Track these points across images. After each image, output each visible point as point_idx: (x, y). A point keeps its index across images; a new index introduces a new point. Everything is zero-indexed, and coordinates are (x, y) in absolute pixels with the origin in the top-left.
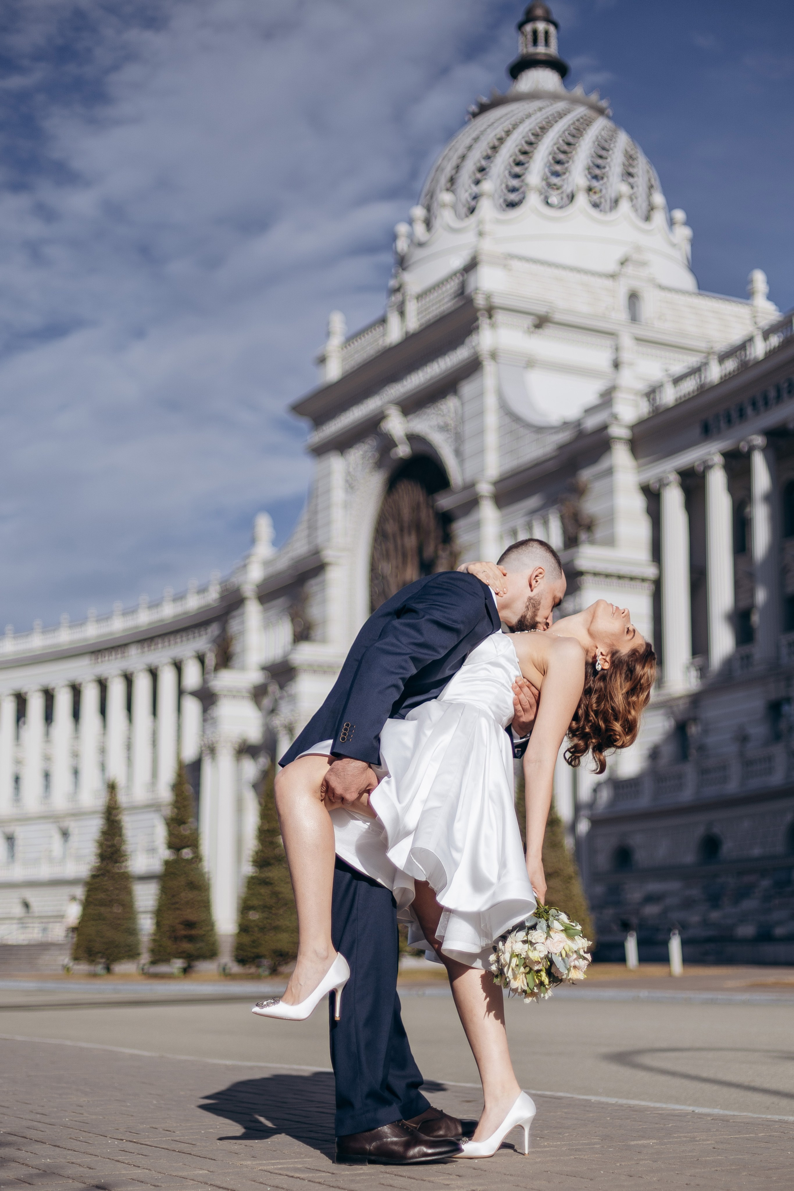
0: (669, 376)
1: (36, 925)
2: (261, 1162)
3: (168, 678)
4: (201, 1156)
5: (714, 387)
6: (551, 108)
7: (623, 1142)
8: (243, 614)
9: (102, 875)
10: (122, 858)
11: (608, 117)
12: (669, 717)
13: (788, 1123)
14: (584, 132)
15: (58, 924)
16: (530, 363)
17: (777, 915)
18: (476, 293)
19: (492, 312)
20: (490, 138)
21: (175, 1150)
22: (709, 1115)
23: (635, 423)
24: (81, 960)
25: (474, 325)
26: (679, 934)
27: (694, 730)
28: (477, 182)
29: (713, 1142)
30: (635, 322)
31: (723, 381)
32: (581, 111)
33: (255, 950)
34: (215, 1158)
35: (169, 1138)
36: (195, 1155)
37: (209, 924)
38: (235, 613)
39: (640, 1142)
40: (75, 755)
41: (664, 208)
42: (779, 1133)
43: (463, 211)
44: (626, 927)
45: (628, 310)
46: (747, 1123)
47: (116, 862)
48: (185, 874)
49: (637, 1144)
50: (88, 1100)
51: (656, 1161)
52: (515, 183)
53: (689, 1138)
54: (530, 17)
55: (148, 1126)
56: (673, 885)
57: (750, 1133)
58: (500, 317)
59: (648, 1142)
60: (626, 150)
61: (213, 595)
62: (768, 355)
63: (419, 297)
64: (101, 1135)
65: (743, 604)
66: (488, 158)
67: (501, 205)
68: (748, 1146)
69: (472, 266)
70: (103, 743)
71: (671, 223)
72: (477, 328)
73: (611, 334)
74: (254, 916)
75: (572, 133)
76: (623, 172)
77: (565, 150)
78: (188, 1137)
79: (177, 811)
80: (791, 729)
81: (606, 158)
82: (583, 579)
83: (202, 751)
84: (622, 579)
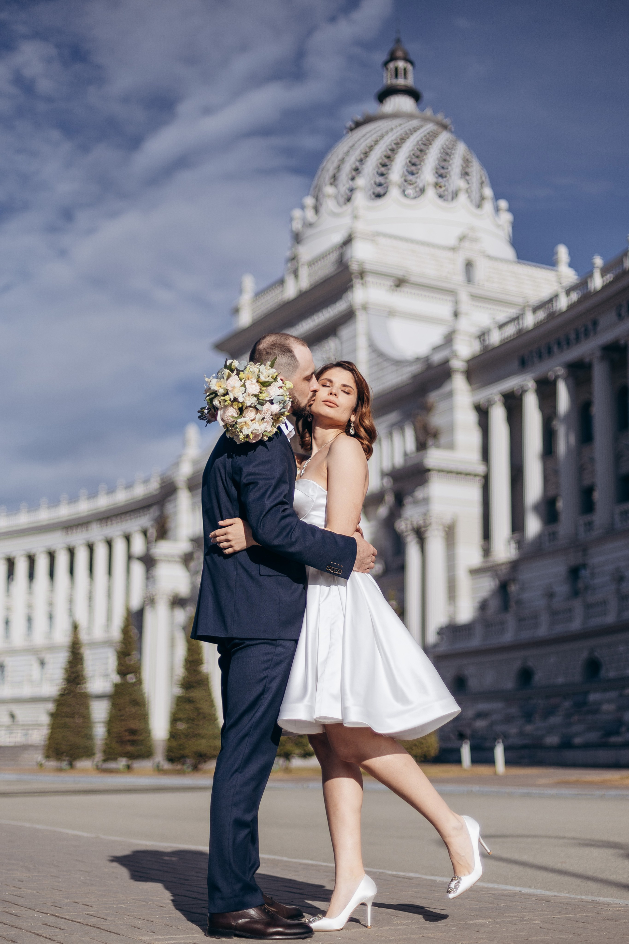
0: (495, 322)
1: (20, 731)
3: (120, 547)
4: (108, 931)
5: (529, 332)
6: (408, 124)
7: (463, 921)
8: (176, 499)
9: (67, 694)
10: (83, 681)
11: (450, 131)
12: (494, 579)
13: (599, 904)
14: (432, 142)
15: (36, 731)
16: (391, 313)
17: (576, 728)
18: (351, 261)
19: (363, 275)
20: (362, 146)
21: (88, 924)
22: (534, 895)
23: (471, 358)
24: (50, 758)
25: (350, 284)
26: (503, 742)
27: (513, 588)
28: (353, 179)
29: (539, 922)
30: (470, 283)
31: (536, 326)
32: (430, 127)
33: (182, 752)
34: (119, 933)
35: (86, 913)
36: (104, 929)
37: (147, 731)
38: (170, 498)
39: (478, 921)
40: (51, 604)
41: (491, 199)
42: (593, 914)
43: (342, 200)
44: (462, 737)
45: (465, 274)
46: (566, 904)
47: (78, 684)
48: (129, 693)
49: (476, 923)
50: (29, 876)
51: (492, 941)
52: (380, 179)
53: (519, 917)
54: (393, 58)
55: (71, 901)
56: (497, 705)
57: (569, 914)
58: (369, 279)
59: (484, 921)
60: (464, 156)
61: (154, 486)
62: (568, 308)
63: (311, 264)
64: (31, 909)
65: (551, 493)
66: (361, 161)
67: (371, 196)
68: (569, 925)
69: (348, 241)
70: (71, 595)
71: (497, 210)
72: (352, 286)
73: (452, 292)
74: (181, 726)
75: (423, 143)
76: (461, 172)
77: (418, 155)
78: (102, 912)
79: (124, 646)
80: (586, 588)
81: (449, 161)
82: (430, 475)
83: (144, 601)
84: (460, 475)
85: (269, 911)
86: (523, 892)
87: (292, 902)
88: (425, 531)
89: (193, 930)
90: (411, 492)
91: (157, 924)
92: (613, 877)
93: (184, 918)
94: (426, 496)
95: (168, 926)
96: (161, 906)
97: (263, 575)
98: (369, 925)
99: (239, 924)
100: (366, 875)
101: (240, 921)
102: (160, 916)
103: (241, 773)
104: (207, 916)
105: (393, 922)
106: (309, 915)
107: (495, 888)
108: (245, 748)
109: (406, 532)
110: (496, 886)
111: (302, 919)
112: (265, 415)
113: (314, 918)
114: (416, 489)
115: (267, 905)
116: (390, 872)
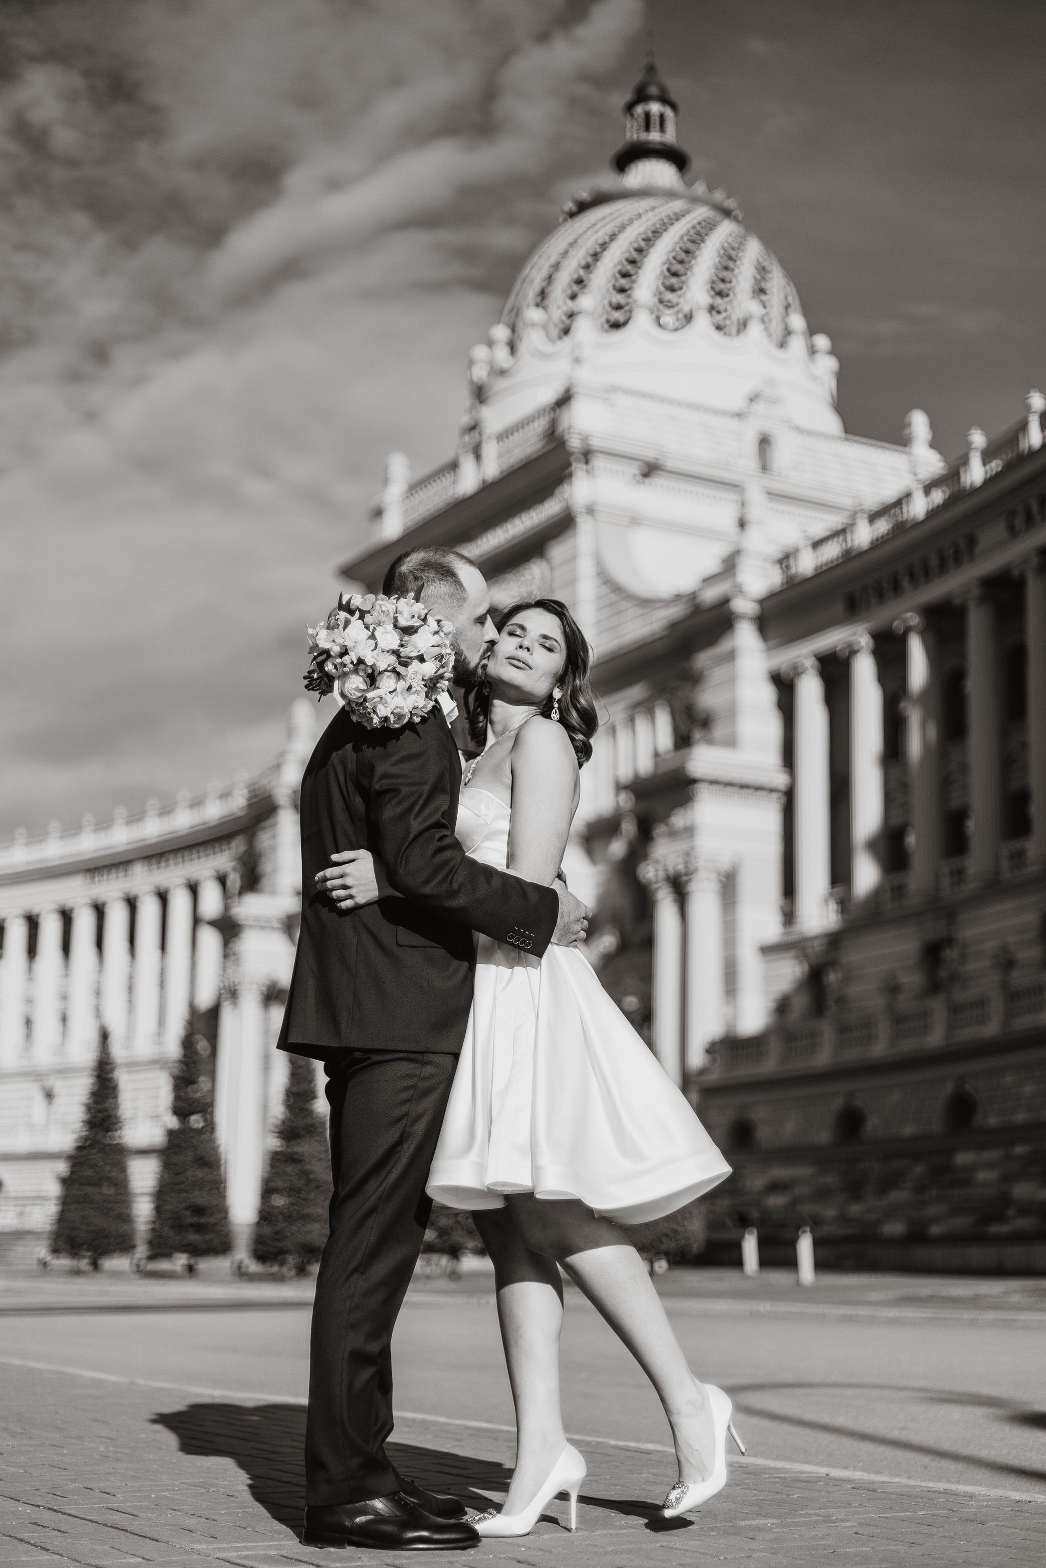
0: (808, 538)
1: (11, 1208)
2: (220, 1546)
3: (180, 903)
4: (140, 1534)
5: (862, 554)
6: (665, 207)
7: (730, 1522)
8: (274, 825)
9: (90, 1146)
10: (116, 1126)
11: (736, 219)
12: (801, 962)
13: (957, 1495)
14: (706, 238)
15: (38, 1207)
16: (635, 520)
17: (934, 1210)
18: (569, 433)
19: (589, 456)
20: (589, 243)
21: (107, 1523)
22: (849, 1481)
23: (766, 596)
24: (61, 1252)
25: (566, 472)
26: (811, 1232)
27: (832, 977)
28: (573, 297)
29: (855, 1524)
30: (766, 471)
31: (874, 545)
32: (702, 212)
33: (279, 1244)
34: (158, 1538)
35: (104, 1505)
36: (132, 1532)
37: (222, 1211)
38: (265, 824)
39: (753, 1522)
40: (64, 997)
41: (804, 333)
42: (945, 1512)
43: (555, 332)
44: (744, 1222)
45: (758, 457)
46: (901, 1495)
47: (108, 1130)
48: (193, 1146)
49: (750, 1526)
50: (12, 1445)
51: (775, 1554)
52: (620, 298)
53: (822, 1517)
54: (641, 96)
55: (81, 1486)
56: (804, 1171)
57: (906, 1511)
58: (599, 462)
59: (765, 1521)
60: (758, 261)
61: (238, 803)
62: (930, 515)
63: (501, 437)
64: (13, 1499)
65: (895, 821)
66: (587, 267)
67: (602, 326)
68: (903, 1530)
69: (564, 400)
71: (812, 351)
72: (570, 475)
73: (735, 486)
74: (279, 1201)
75: (691, 238)
76: (753, 287)
77: (682, 259)
78: (131, 1504)
79: (185, 1068)
80: (953, 978)
81: (733, 270)
82: (697, 789)
83: (220, 994)
84: (745, 789)
85: (406, 1504)
86: (832, 1475)
87: (449, 1489)
88: (687, 882)
89: (280, 1533)
90: (665, 818)
91: (221, 1523)
92: (984, 1454)
93: (267, 1514)
94: (688, 823)
95: (240, 1527)
96: (231, 1495)
97: (402, 944)
98: (573, 1526)
99: (356, 1524)
100: (568, 1444)
101: (358, 1520)
102: (227, 1511)
103: (363, 1273)
104: (304, 1510)
105: (614, 1523)
106: (475, 1511)
107: (785, 1469)
108: (371, 1233)
109: (656, 882)
110: (787, 1465)
111: (463, 1518)
112: (412, 682)
113: (482, 1515)
114: (673, 812)
115: (404, 1494)
116: (613, 1442)
